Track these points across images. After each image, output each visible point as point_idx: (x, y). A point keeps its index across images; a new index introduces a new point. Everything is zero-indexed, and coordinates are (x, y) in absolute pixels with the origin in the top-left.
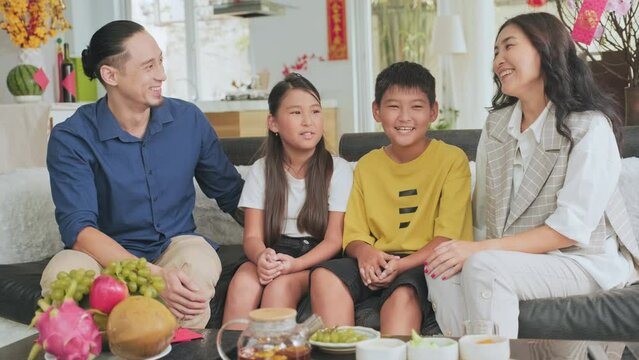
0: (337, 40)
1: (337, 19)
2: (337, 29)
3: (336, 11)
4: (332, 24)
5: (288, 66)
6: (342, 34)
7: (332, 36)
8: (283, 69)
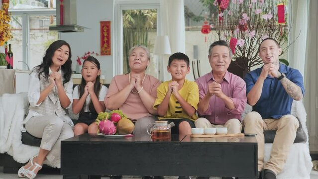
0: (105, 45)
1: (105, 34)
2: (106, 39)
3: (105, 30)
4: (103, 37)
5: (80, 57)
6: (108, 42)
7: (103, 43)
8: (77, 58)
